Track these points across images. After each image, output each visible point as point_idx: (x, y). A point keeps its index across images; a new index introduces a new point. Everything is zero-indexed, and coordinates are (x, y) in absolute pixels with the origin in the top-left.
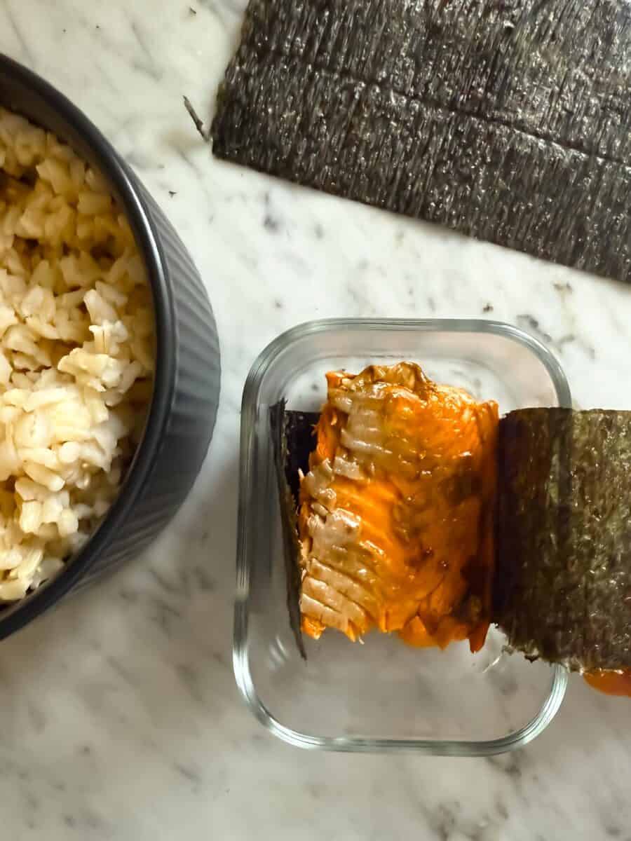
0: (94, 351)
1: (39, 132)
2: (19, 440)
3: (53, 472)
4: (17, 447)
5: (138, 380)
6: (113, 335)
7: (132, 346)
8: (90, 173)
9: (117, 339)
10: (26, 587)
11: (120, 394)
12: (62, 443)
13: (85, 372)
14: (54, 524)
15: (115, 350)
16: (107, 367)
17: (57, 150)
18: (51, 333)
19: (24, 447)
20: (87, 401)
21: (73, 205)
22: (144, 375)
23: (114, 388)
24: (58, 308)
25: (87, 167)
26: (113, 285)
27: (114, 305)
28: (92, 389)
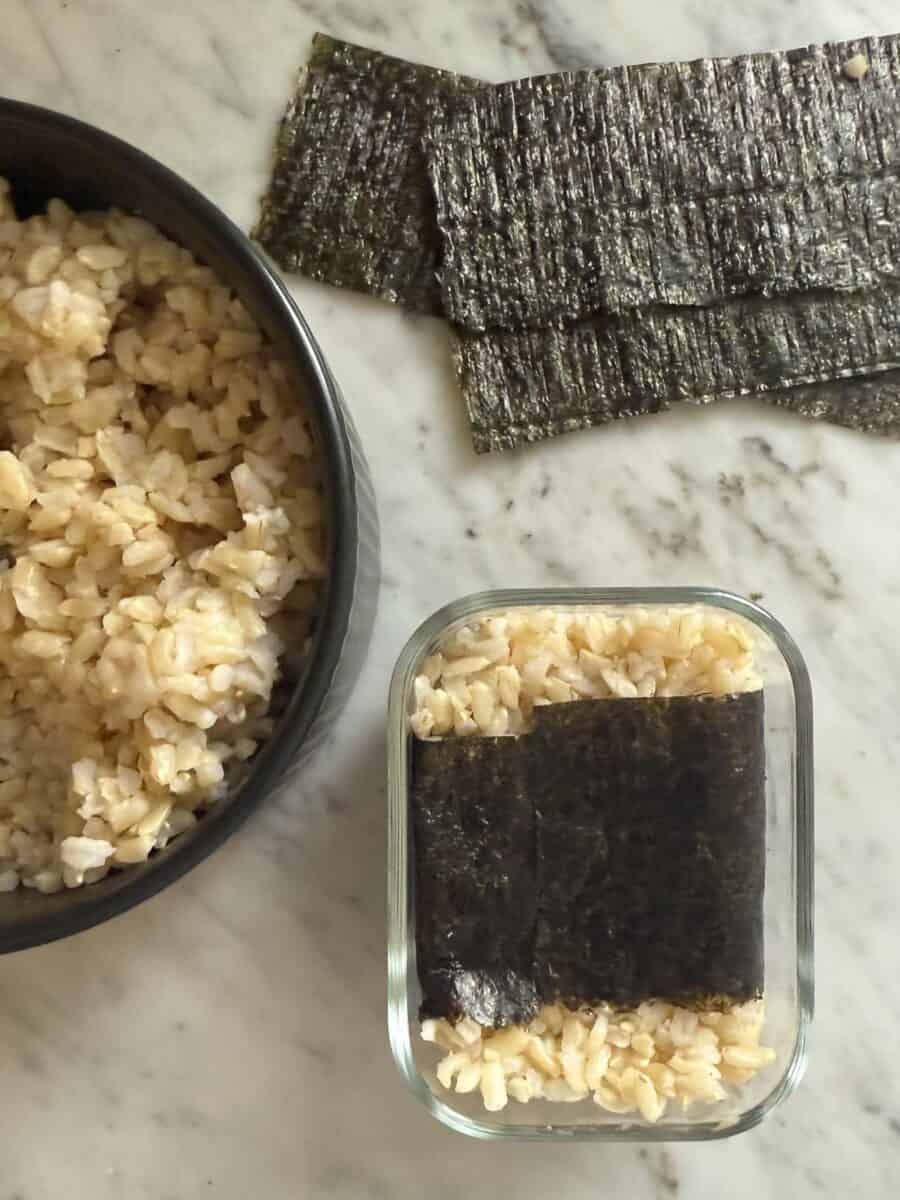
0: (245, 546)
1: (172, 246)
2: (159, 665)
3: (200, 704)
4: (156, 675)
5: (298, 582)
6: (272, 525)
7: (292, 539)
8: (237, 304)
9: (275, 532)
10: (148, 850)
11: (276, 602)
12: (211, 667)
13: (233, 572)
14: (192, 772)
15: (271, 544)
16: (263, 568)
17: (195, 272)
18: (181, 514)
19: (164, 675)
20: (237, 610)
21: (210, 343)
22: (306, 577)
23: (269, 594)
24: (191, 480)
25: (233, 296)
26: (263, 455)
27: (267, 483)
28: (244, 594)
